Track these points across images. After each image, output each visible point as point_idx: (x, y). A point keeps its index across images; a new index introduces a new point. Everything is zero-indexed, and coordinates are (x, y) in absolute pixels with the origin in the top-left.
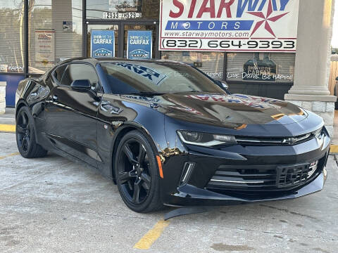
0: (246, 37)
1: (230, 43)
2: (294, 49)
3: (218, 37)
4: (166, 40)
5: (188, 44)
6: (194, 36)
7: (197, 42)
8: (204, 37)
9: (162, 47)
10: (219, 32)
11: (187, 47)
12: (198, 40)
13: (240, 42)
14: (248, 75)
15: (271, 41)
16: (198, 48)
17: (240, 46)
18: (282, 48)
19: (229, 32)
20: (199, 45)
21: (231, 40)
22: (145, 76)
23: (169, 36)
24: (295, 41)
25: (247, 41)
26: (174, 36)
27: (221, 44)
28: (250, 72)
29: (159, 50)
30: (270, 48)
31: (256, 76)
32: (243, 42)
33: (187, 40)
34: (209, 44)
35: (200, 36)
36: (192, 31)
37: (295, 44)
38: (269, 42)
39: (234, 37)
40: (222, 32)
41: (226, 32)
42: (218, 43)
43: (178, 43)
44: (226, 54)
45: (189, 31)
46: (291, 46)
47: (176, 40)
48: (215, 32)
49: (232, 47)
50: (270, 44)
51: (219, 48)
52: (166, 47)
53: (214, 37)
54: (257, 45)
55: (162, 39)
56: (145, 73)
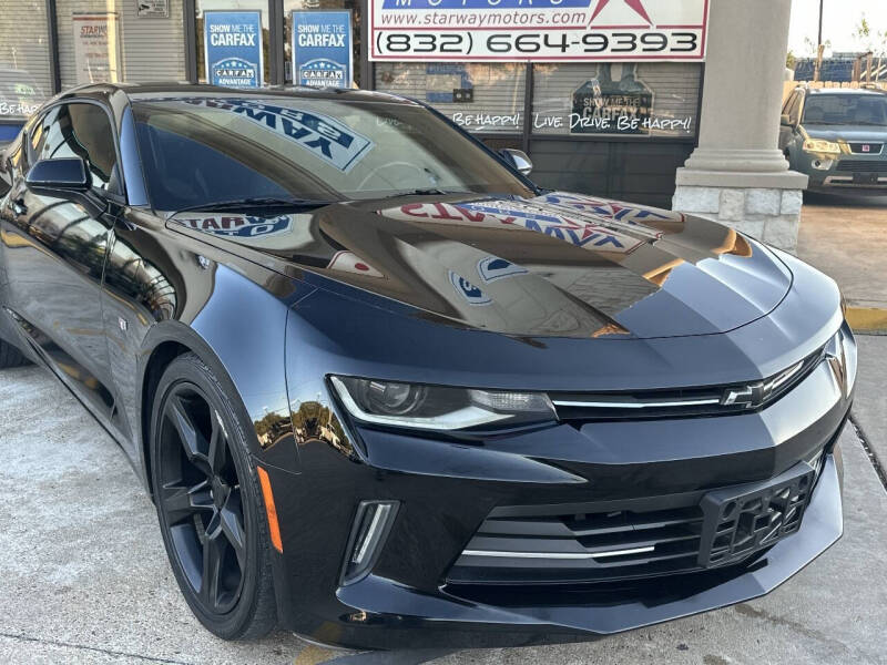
0: (580, 24)
1: (540, 41)
2: (696, 52)
3: (512, 24)
4: (386, 34)
5: (438, 43)
6: (454, 24)
7: (461, 39)
8: (476, 25)
9: (377, 53)
10: (512, 11)
11: (437, 52)
12: (464, 34)
13: (564, 37)
14: (584, 121)
15: (639, 33)
16: (464, 54)
17: (564, 46)
18: (666, 52)
19: (538, 11)
20: (464, 46)
21: (542, 33)
22: (313, 144)
23: (392, 24)
24: (698, 33)
25: (583, 33)
26: (404, 24)
27: (517, 43)
28: (588, 113)
29: (370, 59)
30: (638, 52)
31: (603, 123)
32: (572, 36)
33: (437, 34)
34: (489, 43)
35: (467, 25)
36: (449, 12)
37: (698, 42)
38: (634, 37)
39: (551, 24)
40: (521, 11)
41: (530, 11)
42: (512, 41)
43: (414, 43)
44: (531, 67)
45: (440, 12)
46: (690, 46)
47: (411, 34)
48: (503, 12)
49: (544, 51)
50: (638, 42)
51: (514, 52)
52: (386, 52)
53: (502, 25)
54: (606, 44)
55: (376, 33)
56: (315, 136)
